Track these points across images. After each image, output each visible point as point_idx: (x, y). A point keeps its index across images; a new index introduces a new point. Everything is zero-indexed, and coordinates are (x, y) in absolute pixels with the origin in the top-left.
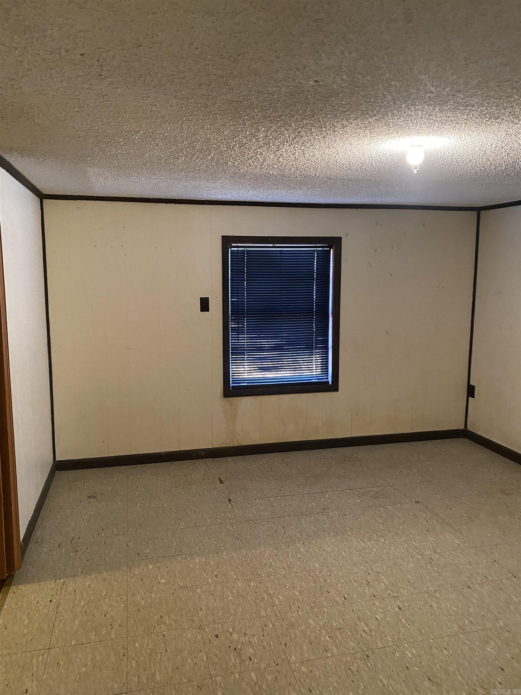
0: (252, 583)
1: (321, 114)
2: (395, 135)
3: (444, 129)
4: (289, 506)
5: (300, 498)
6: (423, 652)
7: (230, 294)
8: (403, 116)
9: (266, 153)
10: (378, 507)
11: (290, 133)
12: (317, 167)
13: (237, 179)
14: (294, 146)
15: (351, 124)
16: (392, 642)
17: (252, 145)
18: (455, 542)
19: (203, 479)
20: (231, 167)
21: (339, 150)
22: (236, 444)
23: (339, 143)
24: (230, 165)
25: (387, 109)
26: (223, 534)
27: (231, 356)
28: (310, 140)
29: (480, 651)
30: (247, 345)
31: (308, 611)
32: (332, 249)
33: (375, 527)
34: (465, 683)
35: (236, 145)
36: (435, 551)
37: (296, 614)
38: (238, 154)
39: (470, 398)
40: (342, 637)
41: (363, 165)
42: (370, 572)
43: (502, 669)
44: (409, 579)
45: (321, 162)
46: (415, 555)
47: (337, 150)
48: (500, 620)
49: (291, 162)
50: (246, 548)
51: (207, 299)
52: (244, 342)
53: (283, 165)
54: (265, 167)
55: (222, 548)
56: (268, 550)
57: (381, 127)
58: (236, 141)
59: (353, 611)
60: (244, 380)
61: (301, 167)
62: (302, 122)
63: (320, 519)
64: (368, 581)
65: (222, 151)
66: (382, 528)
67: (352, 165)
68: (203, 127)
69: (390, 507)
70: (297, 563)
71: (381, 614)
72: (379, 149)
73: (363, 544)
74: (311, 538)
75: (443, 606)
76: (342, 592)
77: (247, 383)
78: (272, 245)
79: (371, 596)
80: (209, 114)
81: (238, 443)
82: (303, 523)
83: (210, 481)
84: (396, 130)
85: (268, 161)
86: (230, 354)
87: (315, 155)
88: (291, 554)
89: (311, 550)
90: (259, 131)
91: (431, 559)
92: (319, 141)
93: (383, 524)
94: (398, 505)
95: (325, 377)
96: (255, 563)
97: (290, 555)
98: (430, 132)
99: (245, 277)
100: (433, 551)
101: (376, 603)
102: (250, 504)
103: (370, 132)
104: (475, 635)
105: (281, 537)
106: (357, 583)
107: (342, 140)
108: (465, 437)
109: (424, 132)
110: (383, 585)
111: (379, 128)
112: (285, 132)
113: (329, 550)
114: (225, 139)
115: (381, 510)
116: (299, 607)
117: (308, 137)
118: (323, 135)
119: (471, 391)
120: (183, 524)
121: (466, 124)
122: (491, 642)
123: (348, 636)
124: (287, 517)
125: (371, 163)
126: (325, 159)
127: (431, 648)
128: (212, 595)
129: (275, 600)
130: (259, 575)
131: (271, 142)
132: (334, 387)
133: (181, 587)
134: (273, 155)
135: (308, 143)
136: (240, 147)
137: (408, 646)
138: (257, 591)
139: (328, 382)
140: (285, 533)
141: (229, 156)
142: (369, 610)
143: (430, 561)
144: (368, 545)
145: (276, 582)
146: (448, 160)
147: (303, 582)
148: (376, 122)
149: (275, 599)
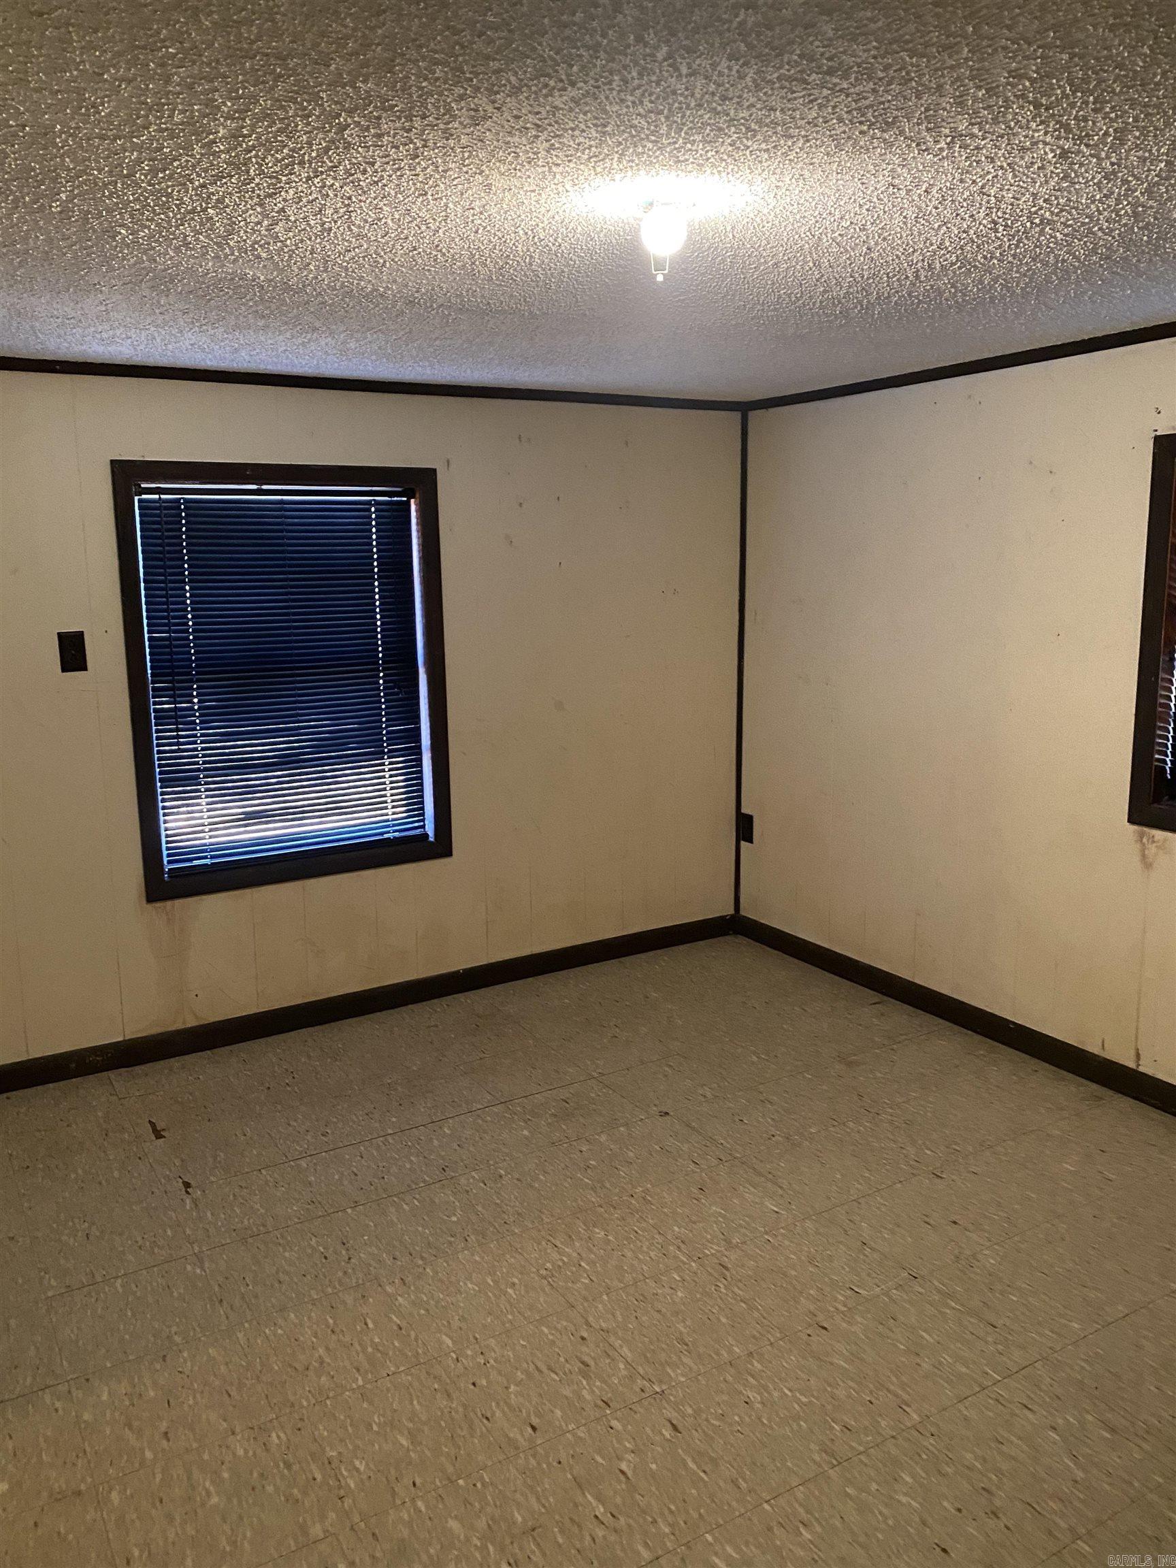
0: (274, 1435)
1: (415, 62)
2: (615, 166)
3: (748, 152)
4: (353, 1177)
5: (378, 1148)
6: (752, 1548)
7: (145, 621)
8: (650, 95)
9: (236, 204)
10: (575, 1143)
11: (315, 128)
12: (382, 261)
13: (146, 292)
14: (322, 180)
15: (498, 109)
16: (672, 1537)
17: (194, 166)
18: (767, 1207)
19: (104, 1133)
20: (128, 246)
21: (451, 205)
22: (191, 1022)
23: (455, 183)
24: (123, 239)
25: (613, 60)
26: (175, 1294)
27: (159, 790)
28: (373, 164)
29: (885, 1511)
30: (204, 756)
31: (440, 1491)
32: (412, 501)
33: (576, 1200)
35: (139, 162)
36: (730, 1245)
37: (409, 1512)
38: (147, 198)
39: (743, 843)
40: (544, 1555)
41: (507, 263)
42: (585, 1335)
43: (944, 1550)
44: (681, 1333)
45: (393, 245)
46: (684, 1263)
47: (446, 205)
48: (909, 1406)
49: (310, 239)
50: (247, 1325)
51: (80, 635)
52: (196, 749)
53: (286, 250)
54: (232, 254)
55: (177, 1339)
56: (309, 1318)
57: (583, 131)
58: (139, 148)
59: (560, 1463)
60: (201, 851)
61: (338, 260)
62: (354, 87)
63: (437, 1201)
64: (583, 1363)
65: (96, 184)
66: (593, 1200)
67: (477, 263)
68: (21, 76)
69: (603, 1138)
70: (393, 1344)
71: (633, 1455)
72: (561, 212)
73: (555, 1256)
74: (420, 1262)
75: (776, 1394)
76: (524, 1411)
77: (212, 857)
78: (254, 487)
79: (596, 1406)
80: (39, 20)
81: (196, 1017)
82: (395, 1220)
83: (126, 1136)
84: (620, 143)
85: (242, 233)
86: (159, 784)
87: (380, 220)
88: (374, 1323)
89: (425, 1299)
90: (212, 109)
91: (723, 1266)
92: (399, 169)
93: (594, 1189)
94: (622, 1129)
95: (416, 824)
96: (276, 1368)
97: (371, 1325)
98: (708, 159)
99: (186, 573)
100: (723, 1243)
101: (614, 1423)
102: (246, 1188)
103: (547, 145)
104: (861, 1461)
105: (340, 1274)
106: (556, 1374)
107: (465, 169)
108: (737, 932)
109: (691, 160)
110: (622, 1366)
111: (577, 133)
112: (297, 126)
113: (474, 1290)
114: (102, 138)
115: (584, 1149)
116: (414, 1484)
117: (368, 147)
118: (411, 146)
119: (744, 827)
120: (53, 1282)
121: (808, 141)
122: (904, 1476)
123: (560, 1546)
124: (349, 1211)
125: (531, 257)
126: (407, 238)
127: (770, 1529)
128: (158, 1504)
129: (345, 1478)
130: (293, 1405)
131: (254, 160)
132: (441, 847)
133: (59, 1496)
134: (259, 209)
135: (364, 172)
136: (154, 171)
137: (715, 1539)
138: (290, 1458)
139: (426, 835)
140: (350, 1259)
141: (117, 204)
142: (599, 1452)
143: (723, 1273)
144: (569, 1256)
145: (342, 1417)
146: (724, 260)
147: (415, 1402)
148: (571, 110)
149: (345, 1473)
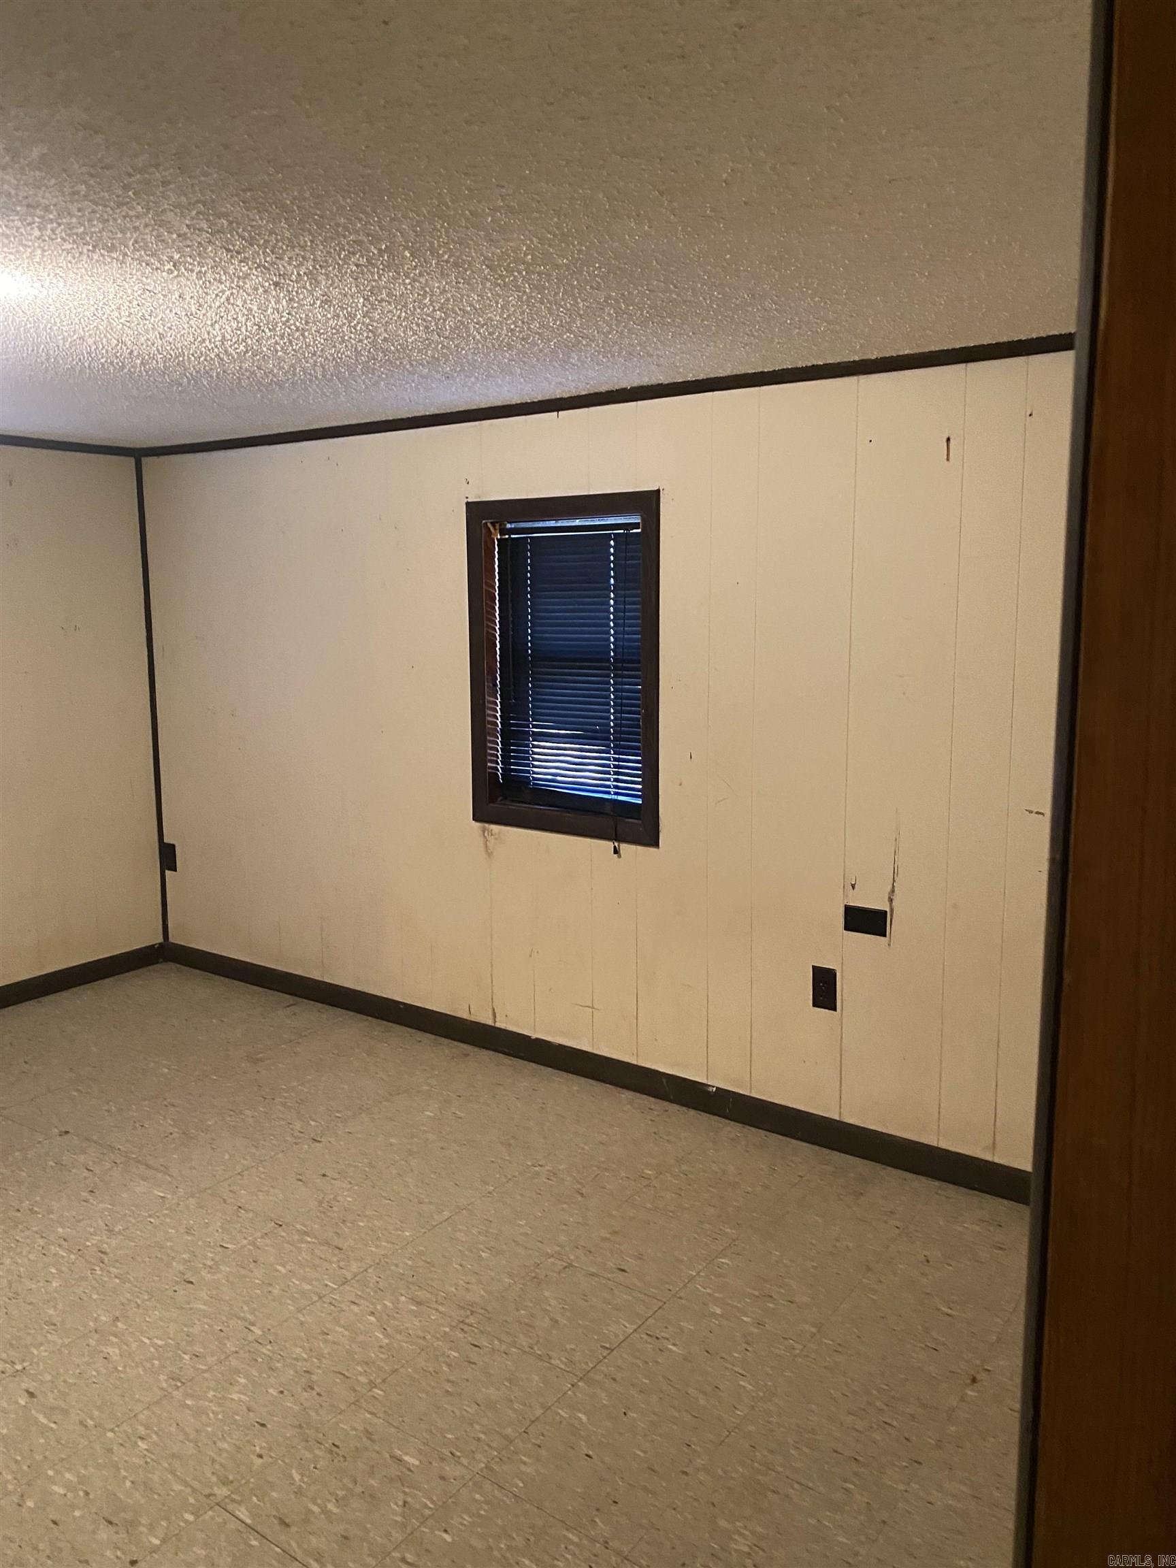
6: (91, 1468)
16: (16, 1481)
18: (155, 1195)
29: (216, 1409)
34: (189, 1490)
36: (110, 1232)
39: (167, 872)
43: (262, 1425)
44: (50, 1316)
46: (63, 1257)
48: (254, 1325)
75: (135, 1345)
91: (103, 1252)
94: (17, 1154)
100: (105, 1233)
104: (204, 1378)
108: (166, 960)
119: (168, 857)
121: (45, 251)
122: (238, 1379)
127: (110, 1451)
137: (56, 1472)
143: (100, 1258)
146: (27, 330)
